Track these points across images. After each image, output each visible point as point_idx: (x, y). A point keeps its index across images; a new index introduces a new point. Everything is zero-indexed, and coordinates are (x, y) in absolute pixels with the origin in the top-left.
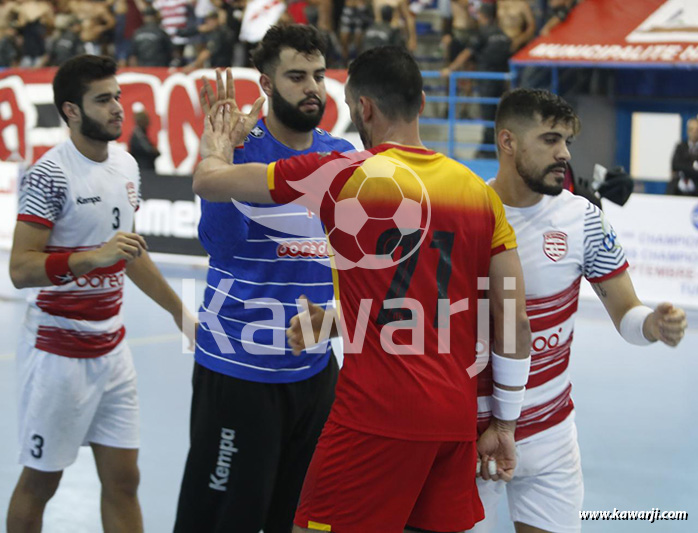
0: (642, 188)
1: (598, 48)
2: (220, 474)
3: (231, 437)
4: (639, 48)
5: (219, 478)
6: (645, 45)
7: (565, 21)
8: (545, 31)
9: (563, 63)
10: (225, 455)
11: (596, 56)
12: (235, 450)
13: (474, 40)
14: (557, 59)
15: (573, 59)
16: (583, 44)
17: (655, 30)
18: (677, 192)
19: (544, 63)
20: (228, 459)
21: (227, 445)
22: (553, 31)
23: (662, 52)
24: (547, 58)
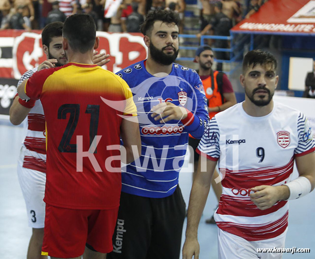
0: (293, 94)
1: (273, 25)
2: (118, 245)
3: (123, 224)
4: (293, 26)
5: (117, 247)
6: (296, 24)
7: (257, 12)
8: (248, 17)
9: (256, 32)
10: (119, 234)
11: (272, 29)
12: (125, 231)
13: (213, 20)
14: (253, 30)
15: (261, 30)
16: (266, 23)
17: (301, 17)
18: (309, 96)
19: (247, 32)
20: (122, 236)
21: (120, 228)
22: (251, 16)
23: (304, 28)
24: (248, 30)
